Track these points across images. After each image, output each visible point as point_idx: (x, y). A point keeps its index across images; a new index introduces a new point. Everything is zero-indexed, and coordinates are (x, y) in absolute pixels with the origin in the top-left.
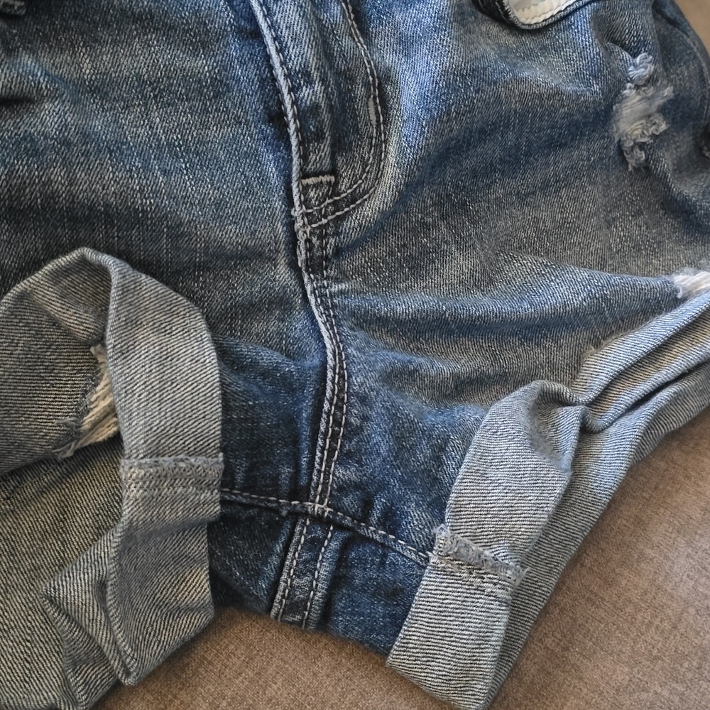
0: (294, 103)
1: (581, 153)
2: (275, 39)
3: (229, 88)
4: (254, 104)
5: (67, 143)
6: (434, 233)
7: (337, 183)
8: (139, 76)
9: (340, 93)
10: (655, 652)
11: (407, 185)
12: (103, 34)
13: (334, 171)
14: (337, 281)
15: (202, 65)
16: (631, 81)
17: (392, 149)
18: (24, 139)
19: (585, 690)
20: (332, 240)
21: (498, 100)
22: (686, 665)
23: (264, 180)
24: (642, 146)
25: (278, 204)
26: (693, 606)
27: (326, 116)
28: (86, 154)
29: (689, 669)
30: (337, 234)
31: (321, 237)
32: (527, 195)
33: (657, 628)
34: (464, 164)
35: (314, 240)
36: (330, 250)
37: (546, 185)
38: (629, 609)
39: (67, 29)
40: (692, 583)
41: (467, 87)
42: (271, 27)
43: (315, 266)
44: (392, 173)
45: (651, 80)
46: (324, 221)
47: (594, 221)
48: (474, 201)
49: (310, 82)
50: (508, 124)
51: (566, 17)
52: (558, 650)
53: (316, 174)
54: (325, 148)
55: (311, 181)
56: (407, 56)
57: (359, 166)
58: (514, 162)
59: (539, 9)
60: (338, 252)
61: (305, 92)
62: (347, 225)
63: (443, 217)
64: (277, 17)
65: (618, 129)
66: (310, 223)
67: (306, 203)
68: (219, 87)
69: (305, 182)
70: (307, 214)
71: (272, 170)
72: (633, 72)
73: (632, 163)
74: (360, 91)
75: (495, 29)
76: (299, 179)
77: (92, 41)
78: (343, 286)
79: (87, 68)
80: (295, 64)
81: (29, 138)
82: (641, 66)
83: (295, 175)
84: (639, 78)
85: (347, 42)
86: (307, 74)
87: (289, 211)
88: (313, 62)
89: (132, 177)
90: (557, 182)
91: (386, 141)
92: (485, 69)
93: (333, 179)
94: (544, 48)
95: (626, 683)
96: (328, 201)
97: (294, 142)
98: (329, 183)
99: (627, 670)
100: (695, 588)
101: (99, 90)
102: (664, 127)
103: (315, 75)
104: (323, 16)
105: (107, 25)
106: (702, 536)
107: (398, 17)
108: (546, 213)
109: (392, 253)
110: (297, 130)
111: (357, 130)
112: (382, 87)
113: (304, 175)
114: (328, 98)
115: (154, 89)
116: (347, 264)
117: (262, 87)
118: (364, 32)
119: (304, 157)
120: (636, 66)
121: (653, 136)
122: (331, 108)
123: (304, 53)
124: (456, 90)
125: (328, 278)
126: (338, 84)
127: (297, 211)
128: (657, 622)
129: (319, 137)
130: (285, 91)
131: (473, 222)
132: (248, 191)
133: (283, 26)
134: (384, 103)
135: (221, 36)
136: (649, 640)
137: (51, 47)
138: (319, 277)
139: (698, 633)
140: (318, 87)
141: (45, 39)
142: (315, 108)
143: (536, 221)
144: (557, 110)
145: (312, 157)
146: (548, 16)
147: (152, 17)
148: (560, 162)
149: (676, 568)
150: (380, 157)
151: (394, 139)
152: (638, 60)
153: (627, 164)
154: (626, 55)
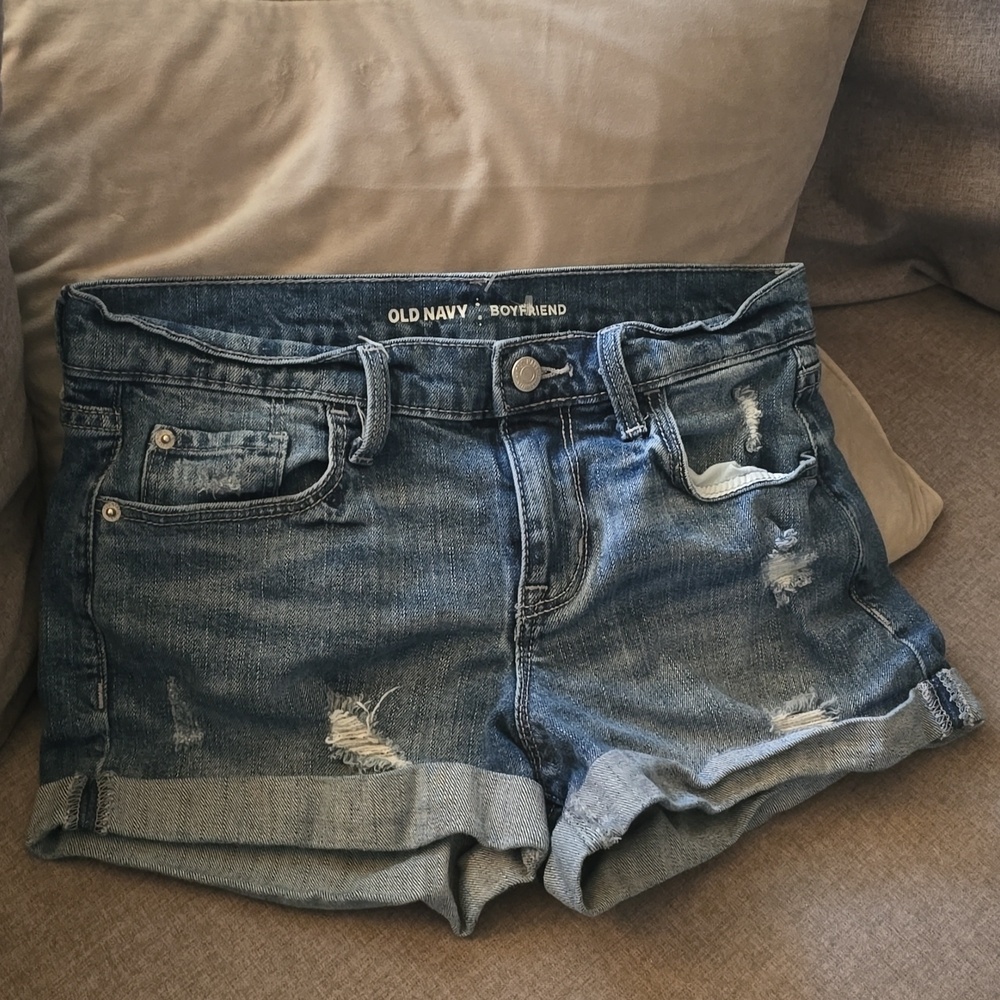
0: (527, 539)
1: (735, 591)
2: (522, 497)
3: (490, 520)
4: (503, 531)
5: (381, 553)
6: (612, 634)
7: (548, 591)
8: (434, 507)
9: (559, 535)
10: (706, 976)
11: (595, 599)
12: (416, 479)
13: (547, 583)
14: (539, 655)
15: (474, 504)
16: (777, 548)
17: (590, 573)
18: (357, 548)
19: (650, 989)
20: (539, 628)
21: (668, 553)
22: (725, 989)
23: (501, 583)
24: (788, 593)
25: (507, 599)
26: (742, 951)
27: (547, 551)
28: (391, 562)
29: (726, 993)
30: (543, 624)
31: (531, 625)
32: (691, 615)
33: (712, 960)
34: (644, 589)
35: (527, 626)
36: (536, 634)
37: (706, 609)
38: (696, 943)
39: (396, 474)
40: (746, 936)
41: (646, 543)
42: (521, 488)
43: (525, 642)
44: (586, 590)
45: (794, 549)
46: (536, 615)
47: (740, 641)
48: (648, 615)
49: (540, 528)
50: (677, 569)
51: (736, 497)
52: (639, 959)
53: (535, 585)
54: (544, 570)
55: (531, 588)
56: (611, 514)
57: (565, 583)
58: (682, 592)
59: (718, 488)
60: (542, 636)
61: (536, 534)
62: (550, 619)
63: (621, 624)
64: (527, 482)
65: (768, 577)
66: (526, 615)
67: (525, 601)
68: (484, 518)
69: (527, 588)
70: (525, 609)
71: (508, 577)
72: (779, 543)
73: (779, 603)
74: (574, 534)
75: (681, 500)
76: (523, 586)
77: (409, 482)
78: (541, 659)
79: (402, 501)
80: (532, 514)
81: (360, 548)
82: (787, 538)
83: (521, 583)
84: (783, 547)
85: (571, 502)
86: (538, 522)
87: (514, 605)
88: (544, 516)
89: (415, 577)
90: (715, 608)
91: (587, 567)
92: (662, 532)
93: (546, 588)
94: (717, 516)
95: (679, 991)
96: (540, 602)
97: (523, 564)
98: (543, 591)
99: (682, 982)
100: (747, 939)
101: (407, 516)
102: (806, 582)
103: (544, 524)
104: (558, 483)
105: (420, 473)
106: (764, 905)
107: (609, 488)
108: (704, 629)
109: (579, 642)
110: (526, 556)
111: (567, 559)
112: (591, 533)
113: (527, 583)
114: (550, 539)
115: (442, 516)
116: (546, 644)
117: (510, 523)
118: (586, 494)
119: (529, 573)
120: (781, 538)
121: (797, 588)
122: (551, 545)
123: (539, 509)
124: (638, 544)
125: (532, 651)
126: (559, 530)
127: (518, 606)
128: (713, 956)
129: (540, 562)
130: (523, 531)
131: (643, 631)
132: (490, 588)
133: (529, 489)
134: (591, 544)
135: (490, 487)
136: (704, 967)
137: (382, 486)
138: (526, 649)
139: (740, 970)
140: (544, 531)
141: (380, 480)
142: (541, 544)
143: (696, 634)
144: (713, 563)
145: (534, 574)
146: (723, 494)
147: (448, 471)
148: (720, 595)
149: (737, 923)
150: (581, 578)
151: (592, 567)
152: (786, 533)
153: (776, 603)
154: (777, 529)
